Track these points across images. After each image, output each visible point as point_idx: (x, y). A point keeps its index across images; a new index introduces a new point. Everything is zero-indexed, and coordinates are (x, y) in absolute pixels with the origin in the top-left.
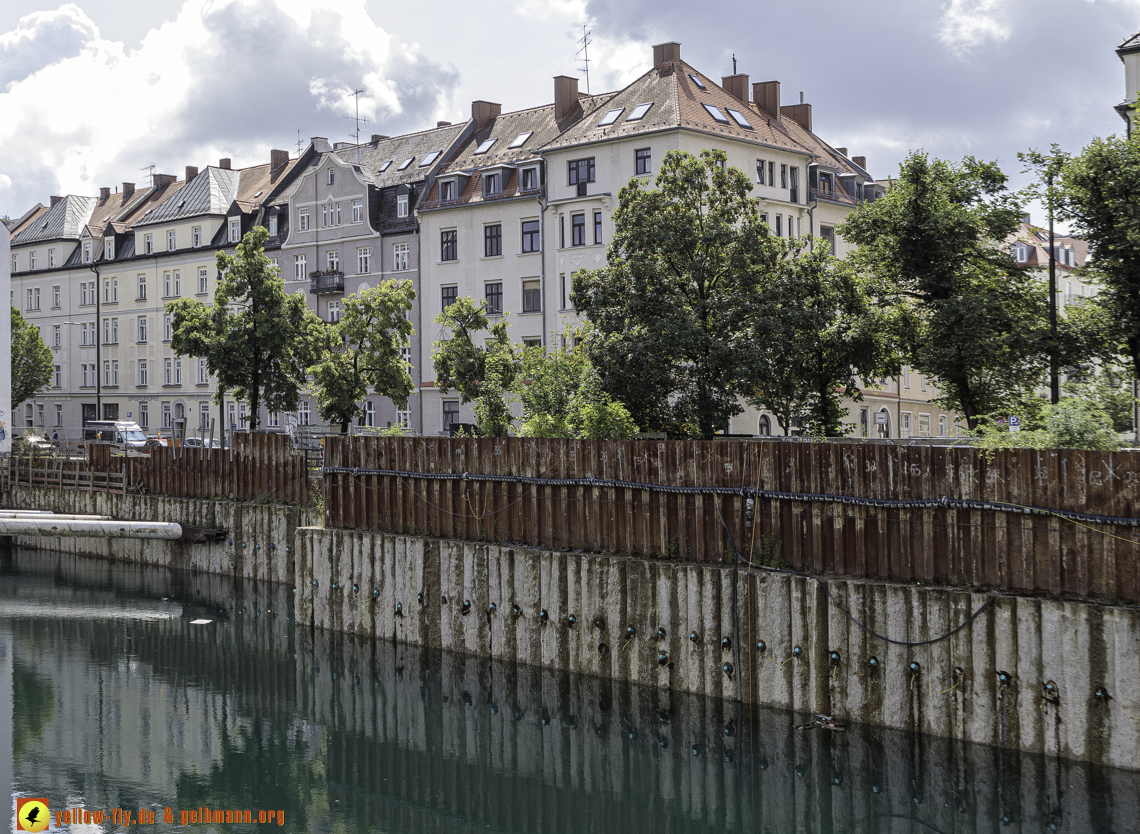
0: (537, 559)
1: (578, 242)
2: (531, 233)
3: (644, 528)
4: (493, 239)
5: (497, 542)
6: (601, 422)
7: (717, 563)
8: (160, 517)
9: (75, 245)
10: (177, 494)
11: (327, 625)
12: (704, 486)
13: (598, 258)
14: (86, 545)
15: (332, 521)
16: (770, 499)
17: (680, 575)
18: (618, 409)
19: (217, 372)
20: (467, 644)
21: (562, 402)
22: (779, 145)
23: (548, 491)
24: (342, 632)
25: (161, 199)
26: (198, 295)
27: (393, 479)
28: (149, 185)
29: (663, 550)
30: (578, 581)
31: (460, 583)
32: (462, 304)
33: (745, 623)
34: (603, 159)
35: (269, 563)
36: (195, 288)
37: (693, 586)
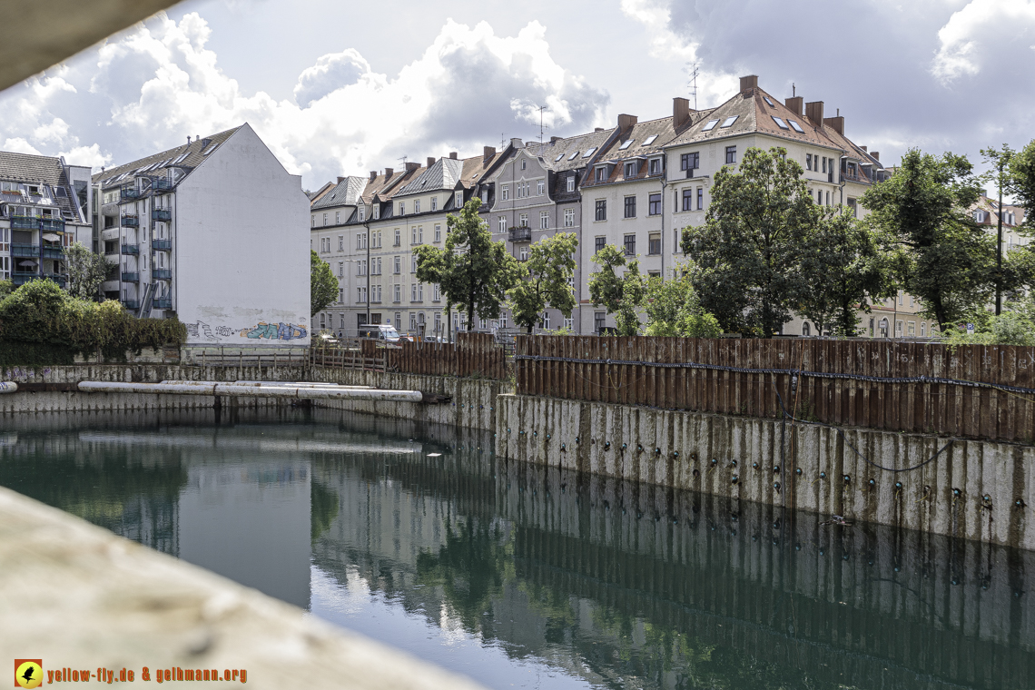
0: (654, 415)
1: (687, 208)
2: (655, 201)
3: (725, 395)
4: (630, 205)
5: (628, 404)
6: (699, 326)
7: (772, 418)
8: (408, 388)
9: (353, 209)
10: (419, 373)
11: (516, 457)
12: (765, 368)
13: (699, 219)
14: (359, 405)
15: (520, 391)
16: (808, 377)
17: (748, 426)
18: (710, 318)
19: (446, 293)
20: (607, 470)
21: (673, 313)
22: (822, 144)
23: (663, 371)
24: (526, 462)
25: (411, 179)
26: (434, 243)
27: (561, 363)
28: (402, 170)
29: (737, 410)
30: (681, 429)
31: (603, 431)
32: (609, 249)
33: (789, 457)
34: (704, 152)
35: (479, 417)
36: (433, 238)
37: (756, 433)
